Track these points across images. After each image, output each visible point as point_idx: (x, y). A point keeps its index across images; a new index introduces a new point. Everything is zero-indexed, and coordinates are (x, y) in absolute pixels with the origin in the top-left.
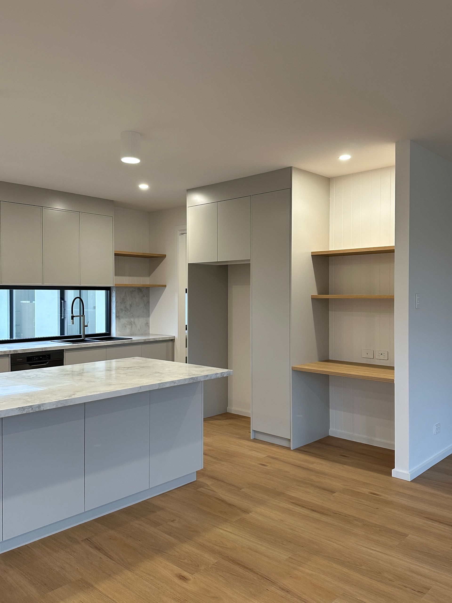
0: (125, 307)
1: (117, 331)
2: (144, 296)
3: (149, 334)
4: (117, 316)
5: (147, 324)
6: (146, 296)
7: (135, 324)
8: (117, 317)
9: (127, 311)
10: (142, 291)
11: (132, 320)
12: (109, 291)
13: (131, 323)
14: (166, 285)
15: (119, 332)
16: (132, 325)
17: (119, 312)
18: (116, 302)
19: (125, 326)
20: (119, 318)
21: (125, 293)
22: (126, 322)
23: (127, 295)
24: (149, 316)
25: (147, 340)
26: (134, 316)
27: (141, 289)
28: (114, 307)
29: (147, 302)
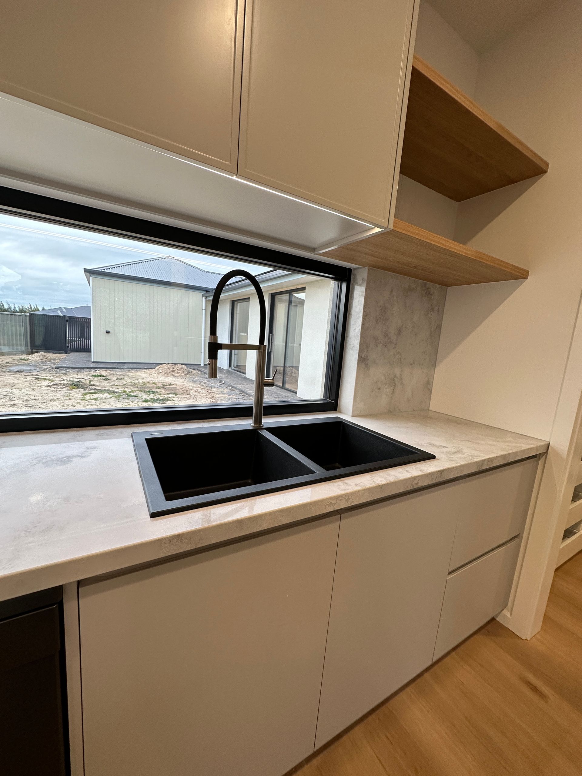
0: (386, 335)
1: (358, 400)
2: (433, 310)
3: (428, 410)
4: (361, 358)
5: (428, 386)
6: (436, 309)
7: (402, 383)
8: (362, 360)
9: (388, 345)
10: (430, 293)
11: (397, 371)
12: (344, 286)
13: (394, 380)
14: (528, 272)
15: (362, 403)
16: (395, 385)
17: (367, 347)
18: (363, 315)
19: (379, 389)
20: (367, 364)
21: (392, 291)
22: (383, 378)
23: (395, 298)
24: (434, 365)
25: (486, 463)
26: (402, 360)
27: (429, 288)
28: (357, 330)
29: (437, 327)
